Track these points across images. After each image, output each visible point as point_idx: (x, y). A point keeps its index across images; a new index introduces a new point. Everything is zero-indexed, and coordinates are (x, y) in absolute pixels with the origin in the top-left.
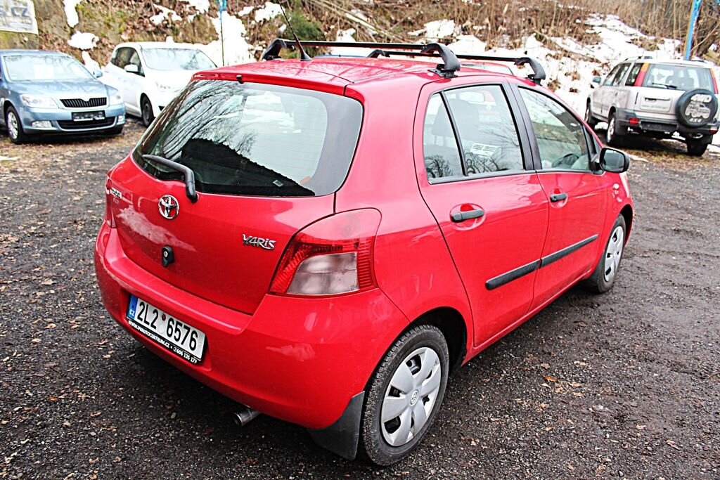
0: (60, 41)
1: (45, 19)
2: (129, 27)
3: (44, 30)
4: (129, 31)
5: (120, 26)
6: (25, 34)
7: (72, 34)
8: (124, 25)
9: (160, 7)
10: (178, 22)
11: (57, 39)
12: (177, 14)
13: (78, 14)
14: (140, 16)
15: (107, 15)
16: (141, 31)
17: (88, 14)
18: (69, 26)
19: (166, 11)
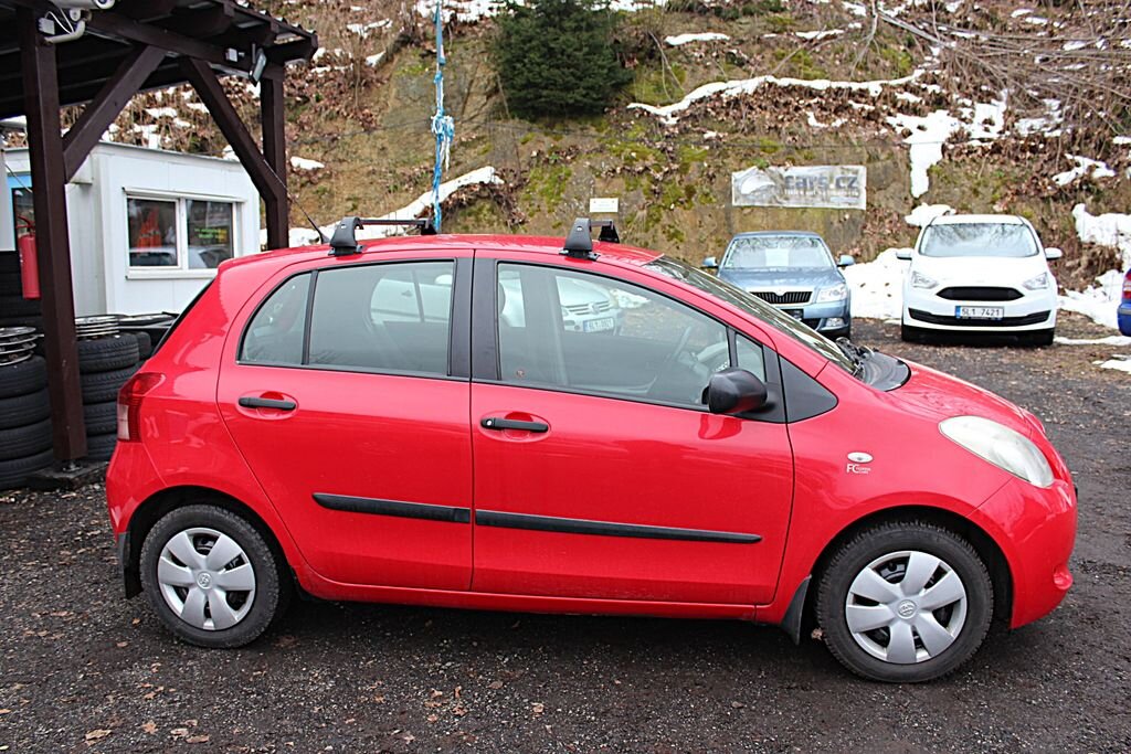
0: (895, 217)
1: (880, 189)
2: (1009, 192)
3: (876, 204)
4: (1008, 199)
5: (994, 192)
6: (848, 210)
7: (914, 207)
8: (1003, 190)
9: (1078, 158)
10: (1104, 179)
11: (890, 214)
12: (1108, 167)
13: (930, 179)
14: (1036, 175)
15: (976, 178)
16: (1031, 197)
17: (946, 177)
18: (912, 196)
19: (1086, 162)
